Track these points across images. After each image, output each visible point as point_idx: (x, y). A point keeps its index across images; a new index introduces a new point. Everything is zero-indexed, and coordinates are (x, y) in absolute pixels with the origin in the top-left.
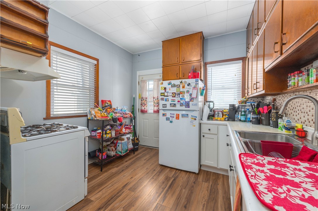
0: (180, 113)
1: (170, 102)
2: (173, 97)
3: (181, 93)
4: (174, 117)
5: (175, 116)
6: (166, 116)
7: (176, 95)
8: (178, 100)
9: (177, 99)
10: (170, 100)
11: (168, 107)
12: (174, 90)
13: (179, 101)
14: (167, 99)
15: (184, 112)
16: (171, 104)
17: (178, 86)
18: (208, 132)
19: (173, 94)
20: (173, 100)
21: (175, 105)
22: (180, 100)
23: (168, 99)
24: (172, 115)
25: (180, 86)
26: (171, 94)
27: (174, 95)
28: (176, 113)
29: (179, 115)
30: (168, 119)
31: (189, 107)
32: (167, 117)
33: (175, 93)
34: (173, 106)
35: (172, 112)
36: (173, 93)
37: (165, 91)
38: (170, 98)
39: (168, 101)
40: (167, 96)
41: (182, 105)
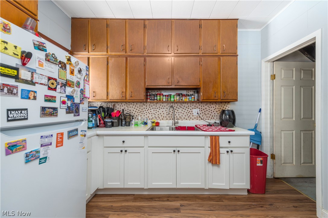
0: (65, 130)
1: (41, 102)
2: (50, 88)
3: (67, 84)
4: (51, 144)
5: (54, 140)
6: (24, 148)
7: (59, 87)
8: (63, 99)
9: (59, 95)
10: (41, 97)
11: (35, 117)
12: (53, 71)
13: (64, 102)
14: (29, 91)
15: (72, 127)
16: (43, 109)
17: (63, 66)
19: (52, 81)
20: (50, 99)
21: (54, 112)
22: (66, 99)
23: (35, 92)
24: (46, 141)
25: (65, 68)
26: (45, 81)
27: (53, 84)
28: (54, 131)
29: (62, 134)
30: (30, 158)
31: (79, 115)
32: (28, 151)
33: (56, 80)
34: (51, 115)
35: (46, 132)
36: (50, 79)
37: (24, 64)
38: (42, 91)
39: (35, 98)
40: (32, 83)
41: (69, 111)
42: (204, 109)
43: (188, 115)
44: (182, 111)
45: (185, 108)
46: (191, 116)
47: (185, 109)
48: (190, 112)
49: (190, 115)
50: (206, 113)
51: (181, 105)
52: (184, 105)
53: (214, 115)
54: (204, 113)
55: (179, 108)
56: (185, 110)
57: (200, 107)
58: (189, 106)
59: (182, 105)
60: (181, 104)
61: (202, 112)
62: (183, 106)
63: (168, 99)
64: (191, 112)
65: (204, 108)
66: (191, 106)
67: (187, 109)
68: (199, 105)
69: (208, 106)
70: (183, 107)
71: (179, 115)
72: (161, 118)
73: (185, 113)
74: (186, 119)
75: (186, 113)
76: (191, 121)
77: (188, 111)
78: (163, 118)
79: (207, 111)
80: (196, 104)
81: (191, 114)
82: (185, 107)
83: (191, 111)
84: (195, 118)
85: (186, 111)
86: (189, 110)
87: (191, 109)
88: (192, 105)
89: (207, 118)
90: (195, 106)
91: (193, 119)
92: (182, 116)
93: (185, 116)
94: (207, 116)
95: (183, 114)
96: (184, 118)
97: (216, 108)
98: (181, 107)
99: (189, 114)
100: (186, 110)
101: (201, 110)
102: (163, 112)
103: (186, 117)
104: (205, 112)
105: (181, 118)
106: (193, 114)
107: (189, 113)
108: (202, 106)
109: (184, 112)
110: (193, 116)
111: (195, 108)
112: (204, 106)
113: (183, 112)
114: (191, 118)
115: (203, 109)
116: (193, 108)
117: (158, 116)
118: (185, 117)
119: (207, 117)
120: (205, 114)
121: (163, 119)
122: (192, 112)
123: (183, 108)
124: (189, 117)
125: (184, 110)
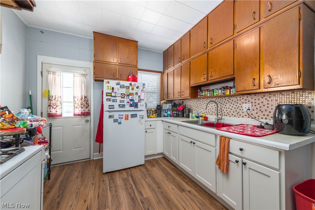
0: (130, 114)
1: (118, 103)
2: (122, 98)
3: (131, 94)
4: (123, 118)
5: (124, 117)
6: (113, 117)
7: (126, 96)
8: (127, 101)
9: (126, 100)
10: (118, 101)
11: (117, 108)
12: (124, 91)
13: (128, 102)
14: (114, 99)
15: (133, 113)
16: (119, 105)
17: (128, 88)
18: (149, 127)
19: (123, 95)
20: (122, 102)
21: (124, 106)
22: (129, 101)
23: (116, 100)
24: (121, 117)
25: (129, 88)
26: (120, 95)
27: (123, 96)
28: (125, 113)
29: (128, 115)
30: (115, 121)
31: (138, 108)
32: (114, 119)
33: (124, 94)
34: (122, 107)
35: (121, 113)
36: (121, 94)
37: (113, 91)
38: (119, 99)
39: (116, 102)
40: (115, 97)
41: (131, 106)
42: (259, 104)
43: (236, 111)
44: (230, 106)
45: (233, 102)
46: (241, 113)
47: (234, 104)
48: (239, 107)
49: (239, 111)
50: (263, 109)
51: (229, 99)
52: (232, 99)
54: (259, 109)
55: (227, 103)
56: (233, 105)
57: (253, 101)
58: (237, 100)
59: (230, 99)
60: (229, 98)
61: (256, 107)
62: (231, 100)
63: (211, 94)
64: (240, 108)
65: (260, 102)
66: (240, 100)
67: (236, 104)
68: (252, 98)
69: (266, 99)
70: (231, 101)
71: (227, 110)
73: (234, 108)
74: (235, 116)
75: (235, 108)
76: (241, 118)
77: (237, 107)
79: (264, 106)
80: (247, 97)
81: (240, 110)
82: (234, 102)
83: (240, 106)
84: (246, 115)
85: (234, 106)
86: (238, 105)
87: (240, 104)
88: (241, 99)
89: (264, 117)
90: (246, 100)
91: (243, 117)
92: (230, 112)
93: (234, 112)
94: (263, 113)
95: (231, 109)
96: (232, 115)
98: (229, 102)
99: (238, 110)
100: (235, 105)
101: (254, 104)
102: (213, 108)
103: (235, 114)
104: (260, 107)
105: (229, 114)
106: (243, 110)
107: (237, 108)
108: (255, 100)
109: (232, 107)
110: (243, 112)
111: (246, 103)
112: (259, 99)
113: (231, 107)
114: (240, 115)
115: (257, 103)
116: (243, 103)
117: (208, 111)
118: (233, 113)
119: (264, 115)
120: (260, 110)
121: (212, 114)
122: (241, 107)
123: (231, 103)
124: (237, 114)
125: (232, 105)
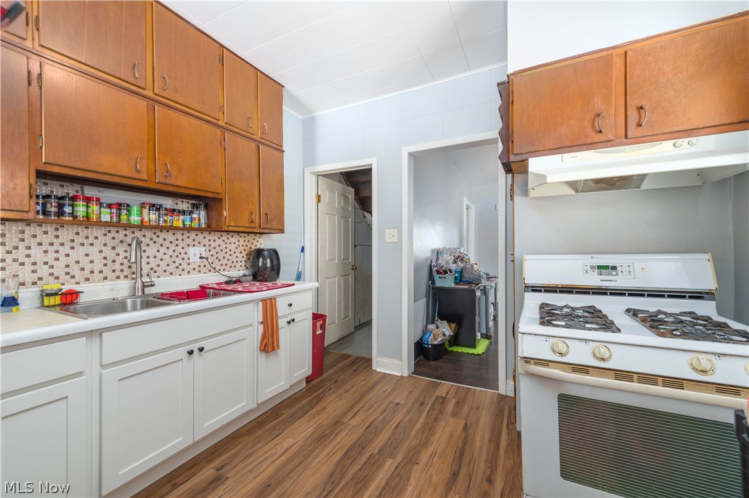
42: (215, 248)
43: (174, 262)
44: (158, 251)
45: (167, 244)
46: (185, 265)
47: (168, 248)
48: (180, 253)
49: (181, 262)
50: (221, 255)
51: (154, 237)
52: (163, 235)
53: (237, 259)
54: (215, 255)
55: (148, 245)
56: (166, 251)
57: (207, 243)
58: (177, 240)
59: (158, 236)
60: (155, 233)
61: (211, 253)
62: (161, 239)
63: (120, 215)
64: (183, 255)
65: (216, 244)
66: (183, 240)
67: (174, 248)
68: (205, 238)
69: (224, 241)
70: (160, 241)
71: (148, 263)
72: (79, 276)
73: (168, 256)
74: (171, 274)
75: (171, 256)
76: (185, 277)
77: (177, 253)
78: (89, 275)
79: (222, 251)
80: (197, 235)
81: (183, 259)
82: (168, 242)
83: (183, 251)
84: (194, 269)
85: (170, 252)
86: (179, 249)
87: (183, 248)
88: (185, 237)
89: (222, 268)
90: (194, 240)
91: (189, 272)
92: (158, 266)
93: (168, 265)
94: (221, 263)
95: (162, 260)
96: (165, 271)
97: (239, 246)
98: (155, 242)
99: (178, 261)
100: (171, 250)
101: (207, 248)
102: (90, 258)
103: (171, 269)
104: (217, 253)
105: (155, 272)
106: (189, 259)
107: (177, 256)
108: (209, 240)
109: (165, 254)
110: (189, 264)
111: (194, 245)
112: (214, 241)
113: (159, 255)
114: (183, 270)
115: (212, 246)
116: (189, 245)
117: (67, 270)
118: (167, 268)
119: (222, 265)
120: (217, 258)
121: (87, 279)
122: (186, 253)
123: (161, 245)
124: (177, 267)
125: (163, 250)
